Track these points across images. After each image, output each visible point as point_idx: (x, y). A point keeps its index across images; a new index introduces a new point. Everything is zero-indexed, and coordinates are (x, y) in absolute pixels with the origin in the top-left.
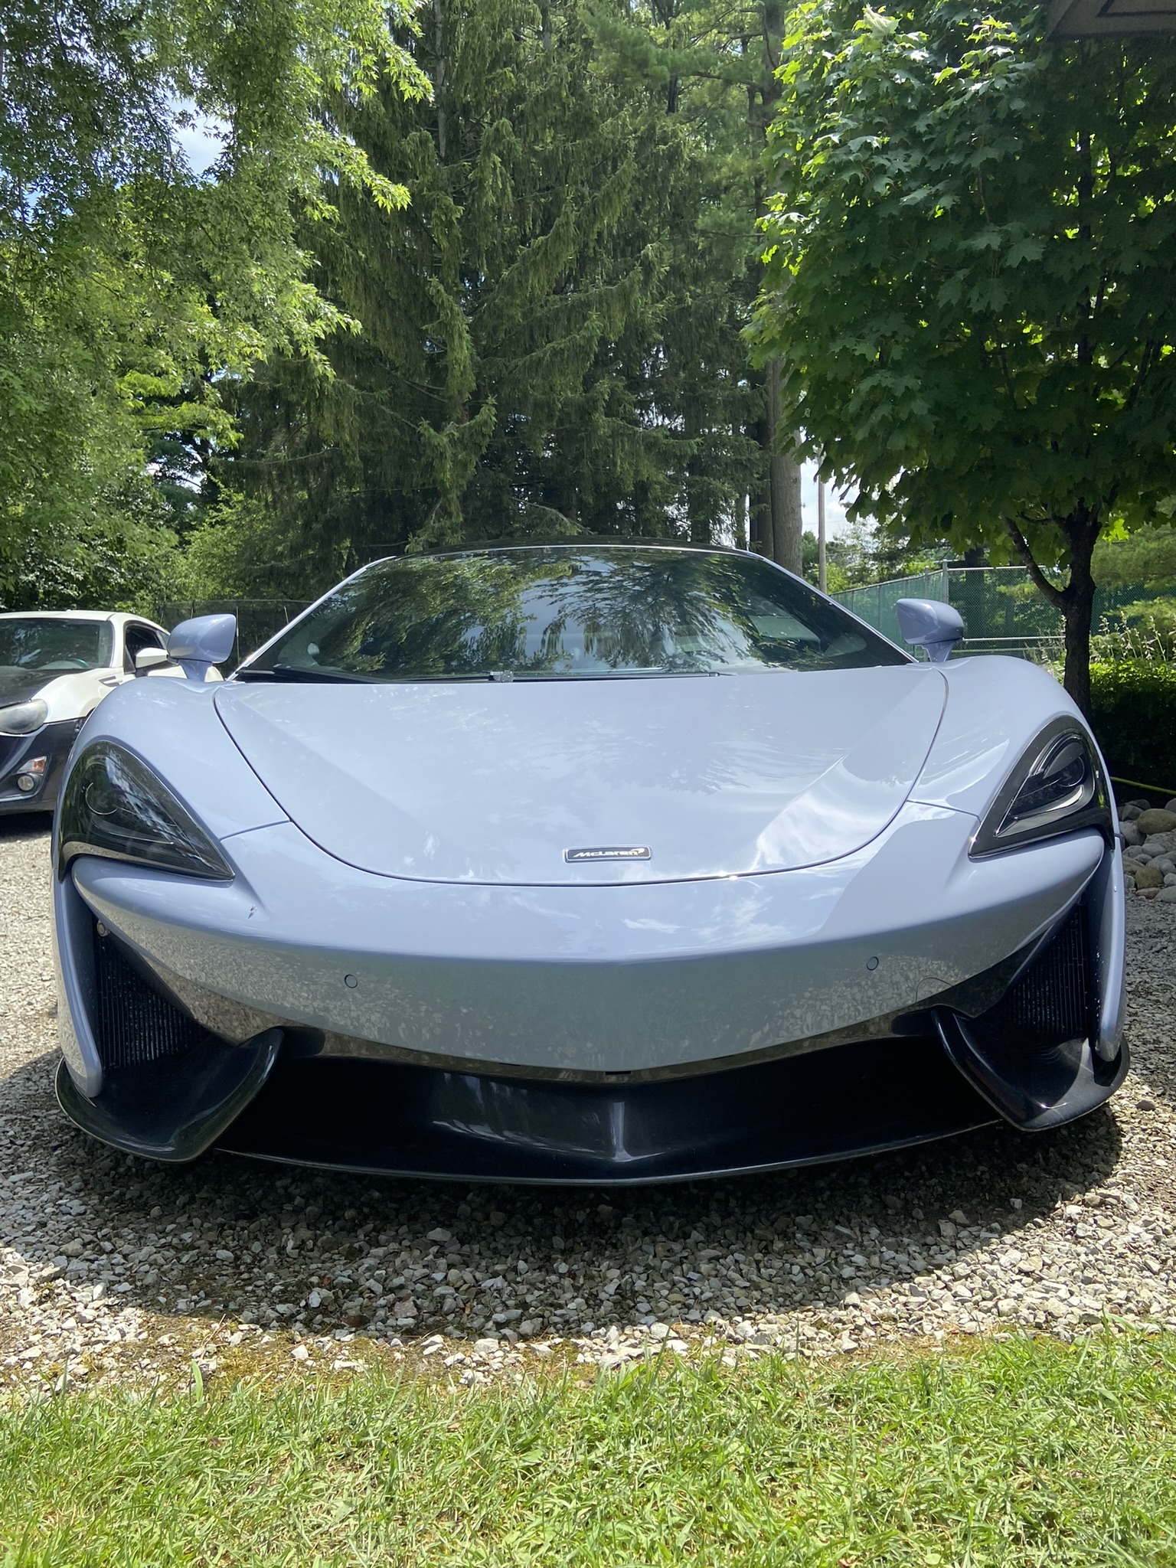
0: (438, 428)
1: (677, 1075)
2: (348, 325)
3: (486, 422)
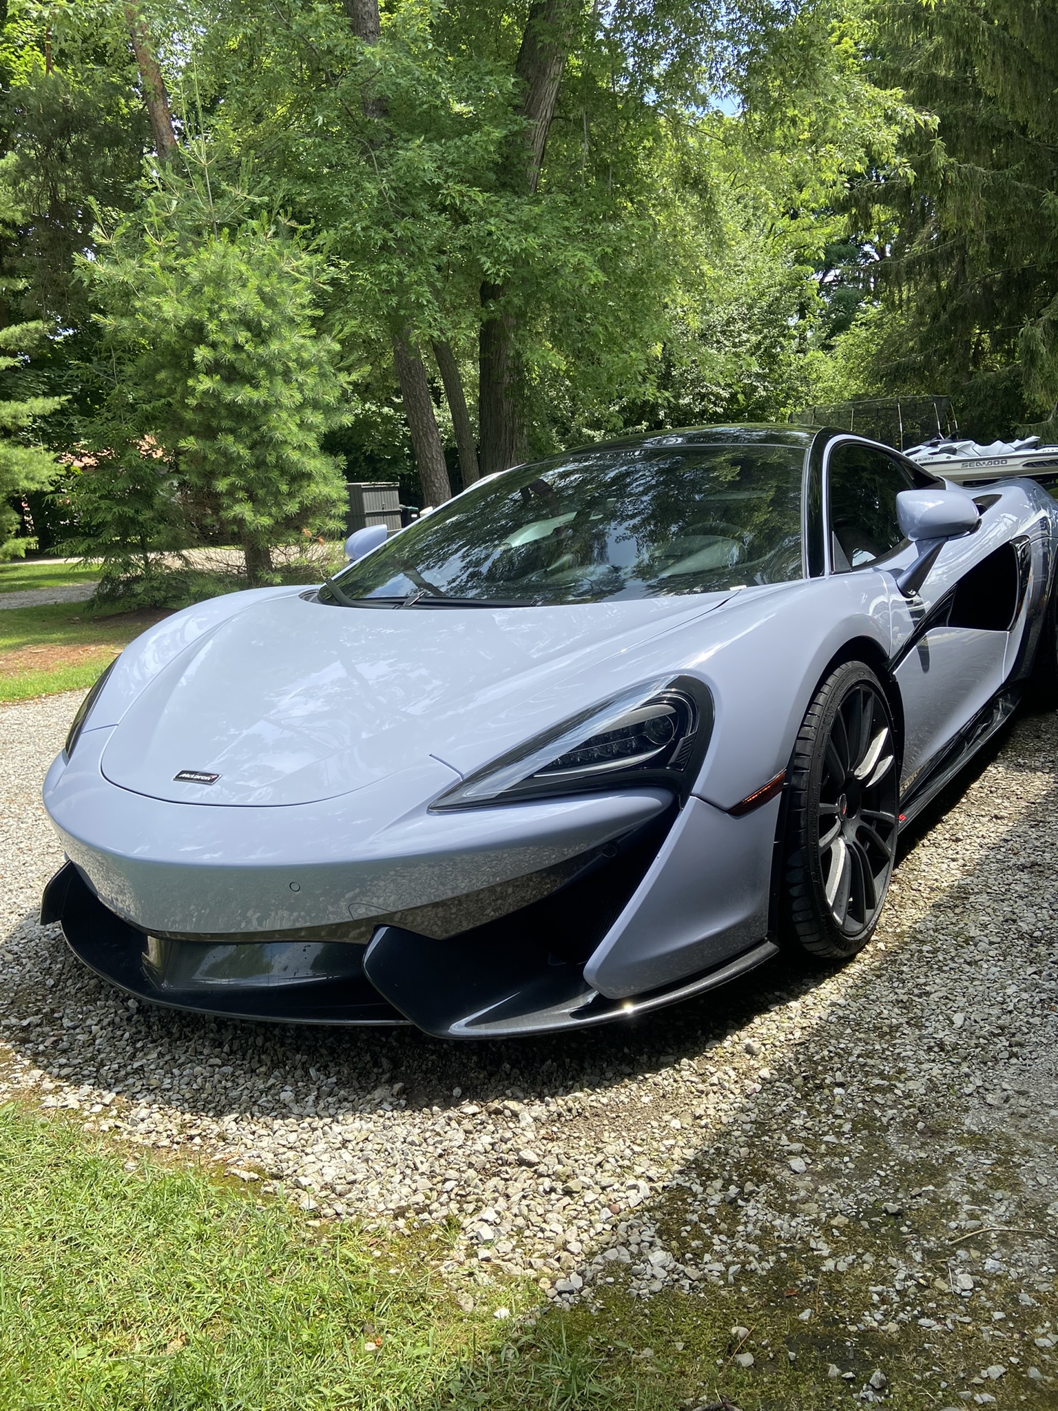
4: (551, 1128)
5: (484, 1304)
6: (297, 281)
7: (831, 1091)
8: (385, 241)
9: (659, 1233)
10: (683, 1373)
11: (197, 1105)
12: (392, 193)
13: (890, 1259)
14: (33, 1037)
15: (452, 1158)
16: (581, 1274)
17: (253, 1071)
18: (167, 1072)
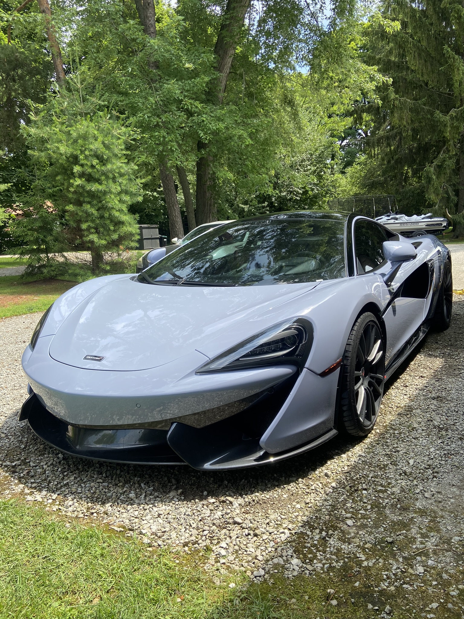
0: (445, 114)
4: (246, 508)
5: (224, 582)
6: (119, 138)
7: (361, 492)
8: (158, 123)
9: (295, 552)
10: (309, 608)
11: (94, 499)
12: (161, 103)
13: (390, 561)
14: (17, 470)
15: (205, 521)
16: (263, 569)
17: (116, 485)
18: (79, 486)
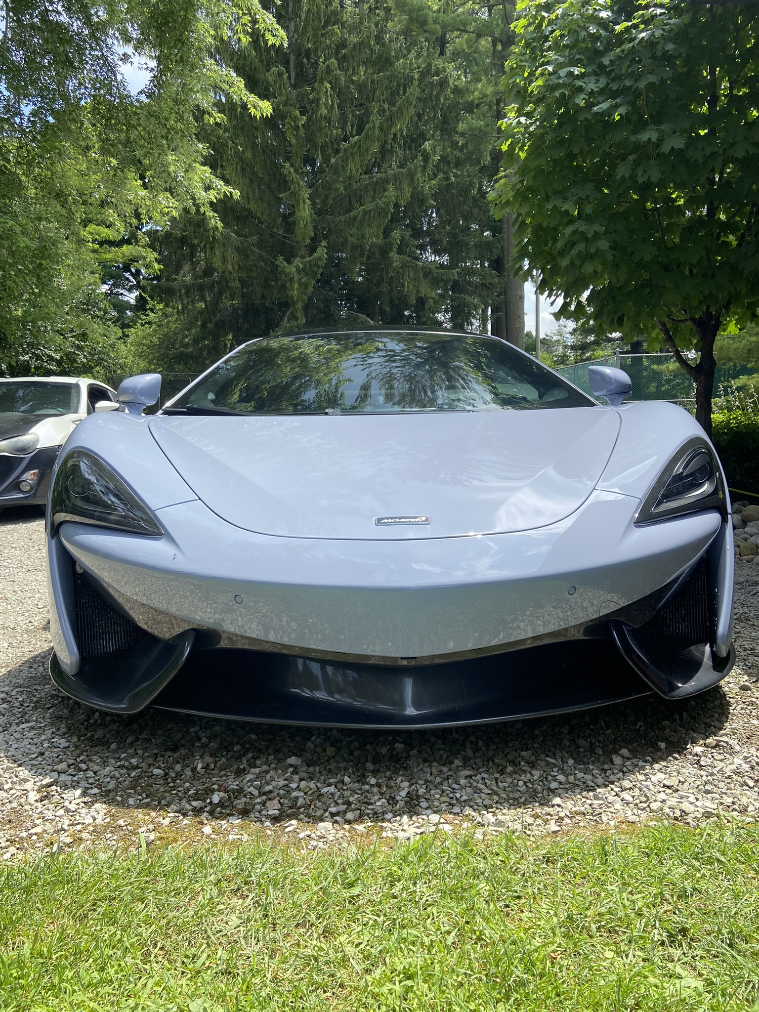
0: (289, 262)
1: (443, 661)
2: (231, 193)
3: (320, 258)
